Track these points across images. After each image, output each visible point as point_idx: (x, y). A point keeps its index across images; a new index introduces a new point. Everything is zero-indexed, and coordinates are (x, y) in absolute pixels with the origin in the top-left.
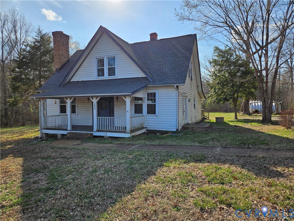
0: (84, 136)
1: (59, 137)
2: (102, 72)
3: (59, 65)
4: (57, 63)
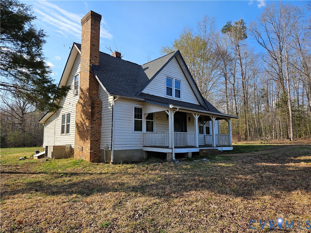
1: (190, 155)
2: (169, 91)
3: (98, 62)
4: (95, 57)
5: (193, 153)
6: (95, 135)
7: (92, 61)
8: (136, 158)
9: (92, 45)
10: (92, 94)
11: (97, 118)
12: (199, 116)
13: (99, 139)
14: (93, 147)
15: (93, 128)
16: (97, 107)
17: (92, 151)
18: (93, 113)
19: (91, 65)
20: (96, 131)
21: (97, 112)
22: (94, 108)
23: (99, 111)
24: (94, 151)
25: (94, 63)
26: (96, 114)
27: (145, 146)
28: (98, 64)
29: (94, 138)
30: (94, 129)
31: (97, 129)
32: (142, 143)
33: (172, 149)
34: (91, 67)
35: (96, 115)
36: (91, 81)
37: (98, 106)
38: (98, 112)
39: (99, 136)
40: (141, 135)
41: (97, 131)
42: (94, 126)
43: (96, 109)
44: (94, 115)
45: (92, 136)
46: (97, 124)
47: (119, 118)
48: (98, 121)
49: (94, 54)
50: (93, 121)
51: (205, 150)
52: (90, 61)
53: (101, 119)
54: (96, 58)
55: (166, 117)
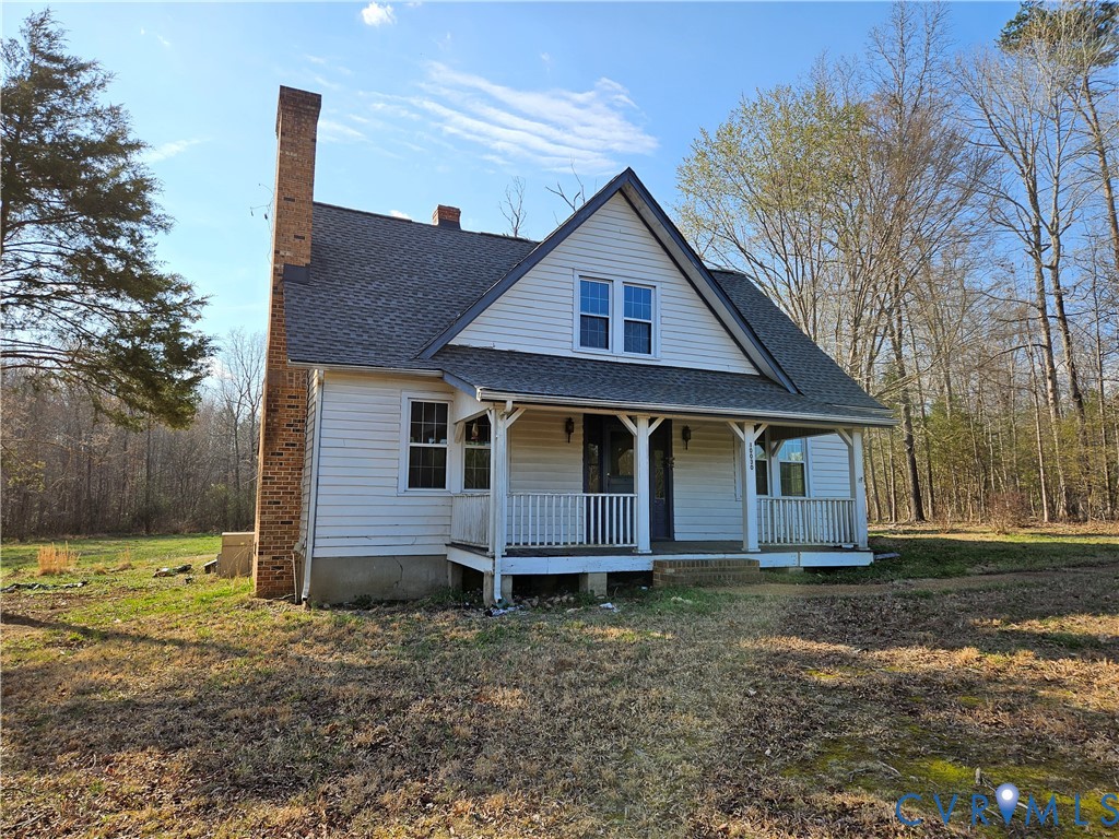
0: (739, 570)
1: (598, 586)
2: (594, 330)
3: (309, 252)
4: (296, 237)
5: (611, 576)
6: (279, 503)
7: (282, 253)
8: (412, 588)
9: (285, 199)
10: (280, 362)
11: (287, 445)
12: (656, 425)
13: (293, 517)
14: (271, 543)
15: (273, 478)
16: (289, 407)
17: (266, 558)
18: (274, 429)
19: (278, 266)
20: (282, 488)
21: (288, 425)
22: (277, 411)
23: (295, 421)
24: (274, 558)
25: (291, 258)
26: (284, 430)
27: (453, 545)
28: (309, 261)
29: (273, 513)
30: (274, 483)
31: (288, 483)
32: (441, 530)
33: (493, 558)
34: (279, 275)
35: (286, 435)
36: (278, 321)
37: (293, 402)
38: (292, 425)
39: (295, 508)
40: (439, 501)
41: (287, 488)
42: (275, 473)
43: (286, 415)
44: (275, 434)
45: (269, 508)
46: (289, 464)
47: (340, 443)
48: (293, 454)
49: (293, 227)
50: (273, 454)
51: (673, 564)
52: (276, 252)
53: (302, 449)
54: (297, 240)
55: (564, 432)
